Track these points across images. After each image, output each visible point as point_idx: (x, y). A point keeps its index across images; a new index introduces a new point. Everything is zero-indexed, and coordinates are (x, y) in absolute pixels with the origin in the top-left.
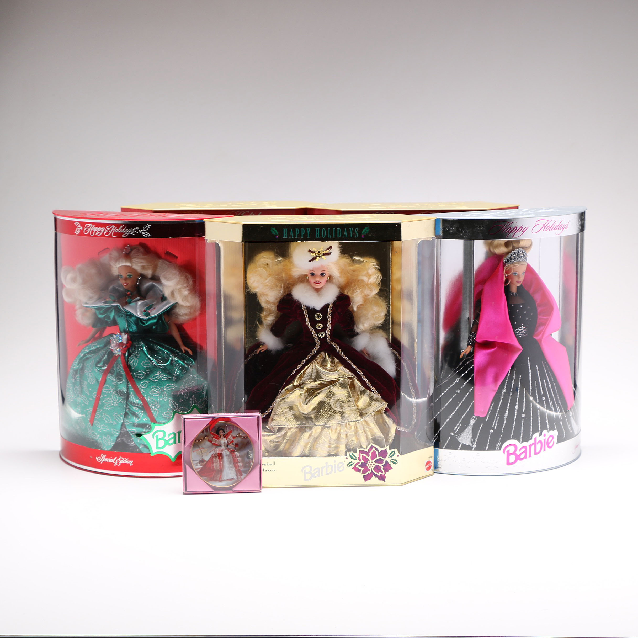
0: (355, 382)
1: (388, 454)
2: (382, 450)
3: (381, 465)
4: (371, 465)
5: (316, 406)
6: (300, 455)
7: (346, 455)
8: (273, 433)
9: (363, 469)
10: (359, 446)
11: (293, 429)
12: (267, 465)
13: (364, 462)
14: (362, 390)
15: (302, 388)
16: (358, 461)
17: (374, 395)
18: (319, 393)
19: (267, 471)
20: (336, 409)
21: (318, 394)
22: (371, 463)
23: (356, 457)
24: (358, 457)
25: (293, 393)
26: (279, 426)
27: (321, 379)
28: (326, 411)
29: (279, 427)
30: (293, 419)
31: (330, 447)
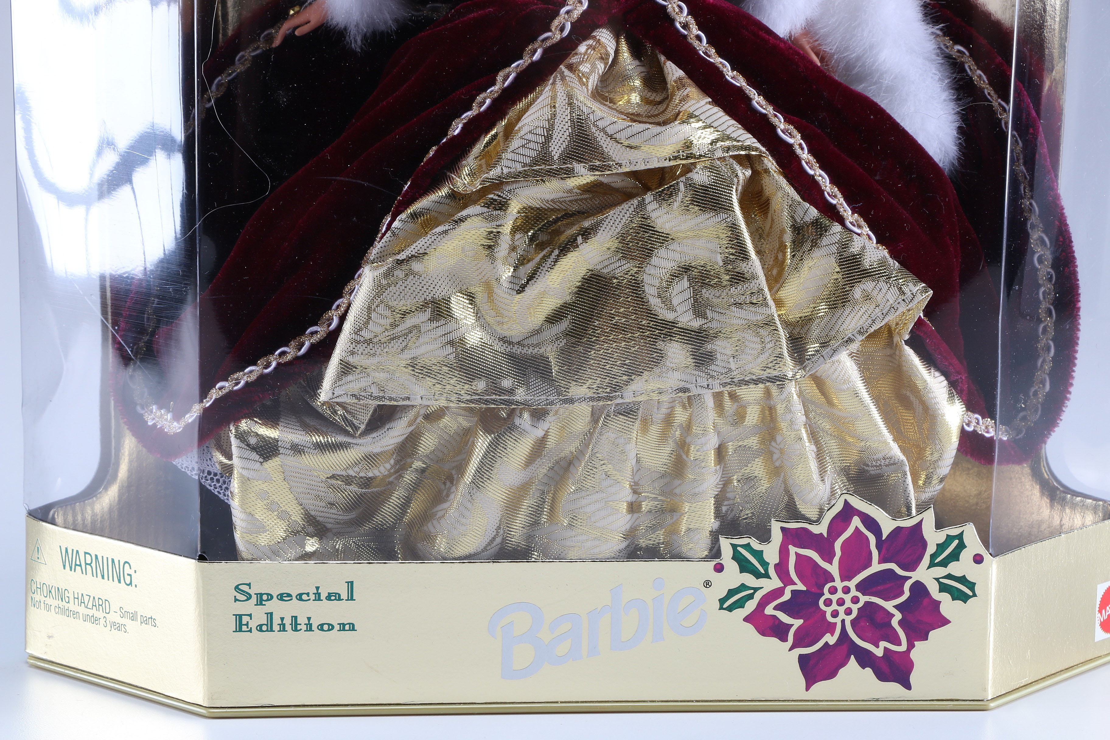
0: (766, 181)
1: (931, 549)
2: (898, 529)
3: (889, 606)
4: (841, 602)
5: (568, 298)
6: (485, 549)
7: (715, 553)
8: (347, 433)
9: (801, 621)
10: (782, 506)
11: (446, 420)
12: (312, 597)
13: (804, 588)
14: (808, 219)
15: (502, 206)
16: (774, 583)
17: (864, 248)
18: (586, 234)
19: (314, 627)
20: (670, 316)
21: (580, 239)
22: (840, 594)
23: (765, 564)
24: (777, 561)
25: (452, 233)
26: (380, 398)
27: (598, 163)
28: (616, 327)
29: (379, 405)
30: (451, 367)
31: (633, 508)
